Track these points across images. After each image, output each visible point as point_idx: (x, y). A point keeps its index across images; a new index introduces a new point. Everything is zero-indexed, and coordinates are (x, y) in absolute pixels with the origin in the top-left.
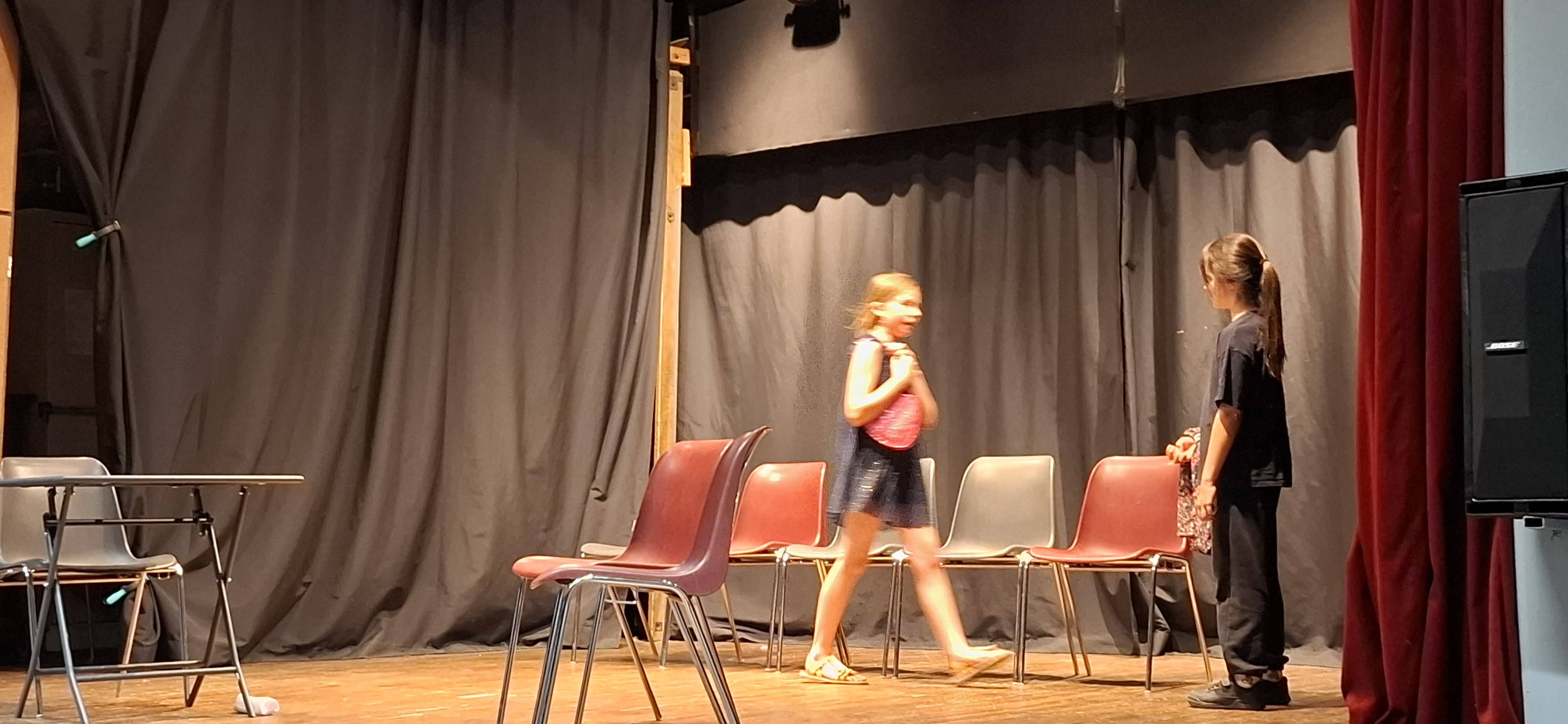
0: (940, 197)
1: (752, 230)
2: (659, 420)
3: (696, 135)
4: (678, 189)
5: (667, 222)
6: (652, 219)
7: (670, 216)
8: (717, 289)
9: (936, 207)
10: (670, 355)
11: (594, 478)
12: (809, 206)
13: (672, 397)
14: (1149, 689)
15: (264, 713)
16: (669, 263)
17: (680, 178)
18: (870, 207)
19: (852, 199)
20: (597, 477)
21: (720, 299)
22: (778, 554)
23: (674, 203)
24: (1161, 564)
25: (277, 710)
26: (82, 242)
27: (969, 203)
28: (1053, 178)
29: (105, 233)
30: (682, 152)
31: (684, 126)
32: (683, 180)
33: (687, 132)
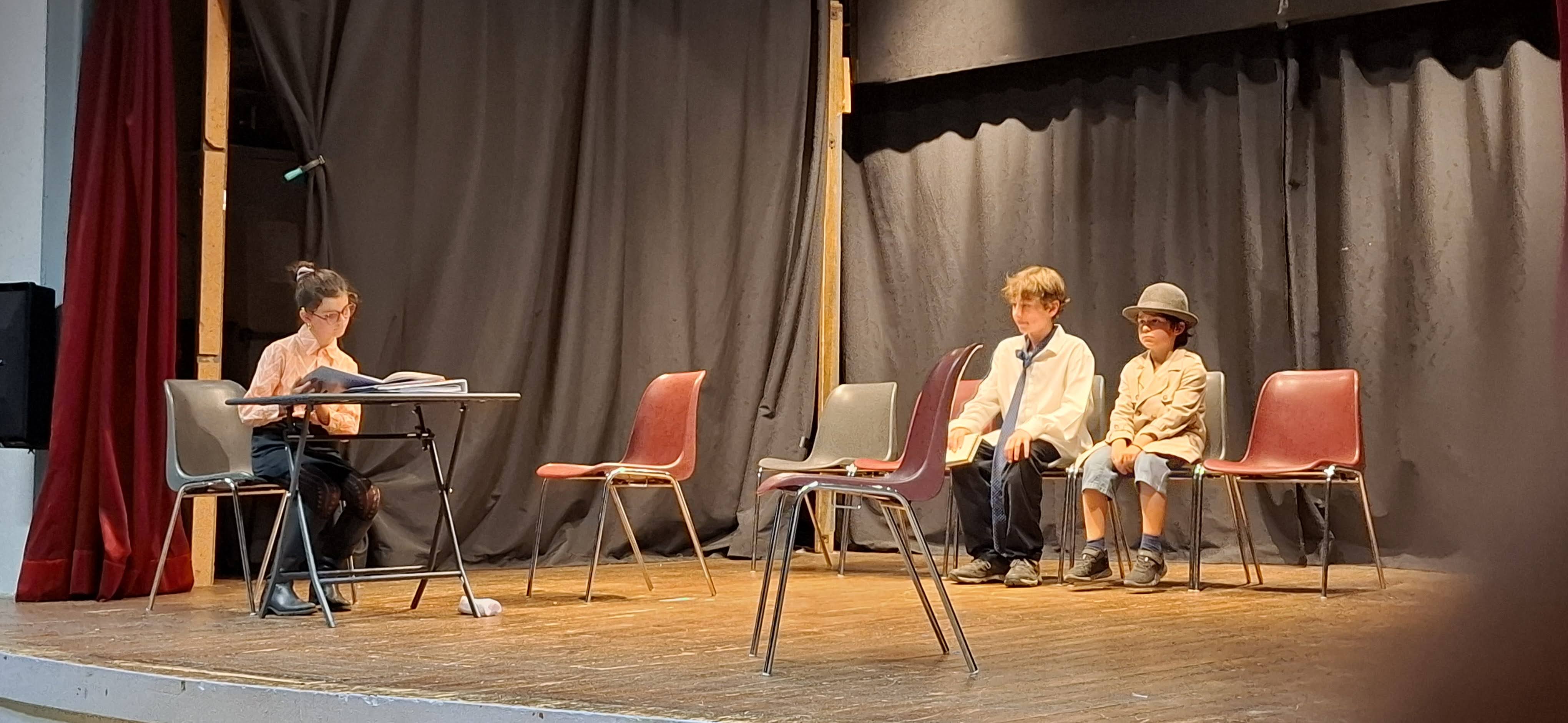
0: (1099, 120)
1: (912, 157)
2: (823, 341)
3: (855, 63)
4: (839, 116)
5: (829, 149)
6: (814, 145)
7: (832, 143)
8: (878, 213)
9: (1095, 131)
11: (763, 396)
12: (969, 132)
13: (835, 318)
14: (1325, 595)
15: (488, 614)
16: (831, 188)
17: (841, 105)
18: (1029, 132)
19: (1012, 125)
20: (766, 395)
21: (882, 223)
23: (836, 130)
24: (1336, 475)
25: (500, 611)
26: (290, 175)
27: (1127, 126)
28: (1212, 100)
29: (311, 167)
30: (842, 80)
31: (844, 55)
32: (843, 107)
33: (847, 60)
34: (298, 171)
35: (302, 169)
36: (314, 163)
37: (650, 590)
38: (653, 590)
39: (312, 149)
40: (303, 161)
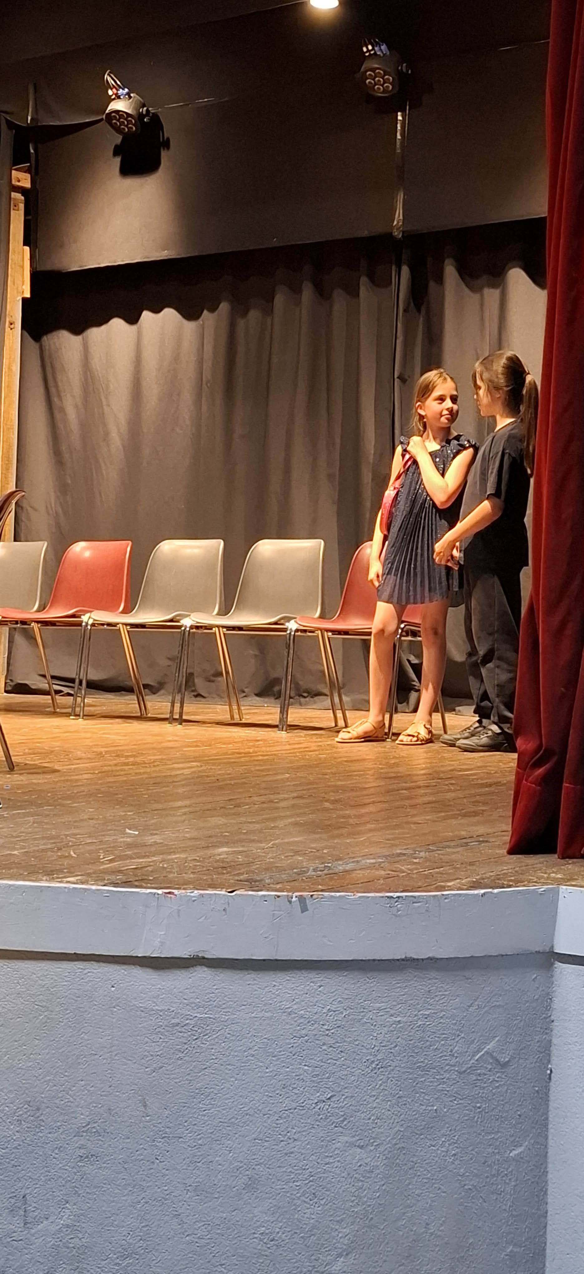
0: (245, 314)
1: (83, 338)
3: (35, 252)
4: (19, 300)
8: (53, 390)
9: (241, 323)
16: (9, 366)
19: (169, 313)
21: (55, 400)
22: (85, 618)
23: (15, 313)
24: (406, 633)
27: (269, 321)
28: (340, 300)
30: (23, 267)
31: (25, 244)
32: (23, 292)
33: (27, 249)
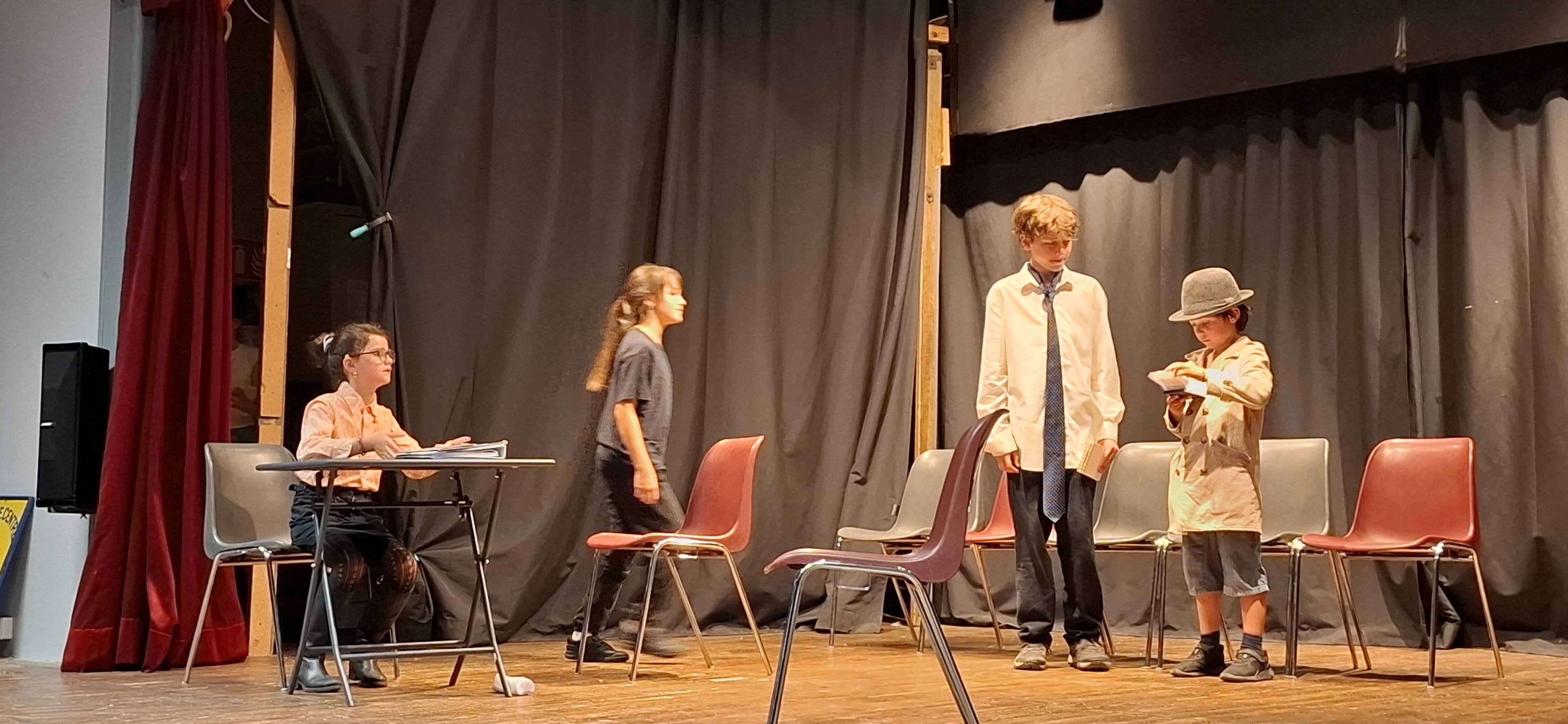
0: (1208, 170)
2: (920, 403)
3: (955, 114)
4: (938, 170)
5: (926, 203)
6: (910, 201)
7: (930, 197)
8: (978, 269)
9: (1205, 180)
10: (930, 337)
11: (854, 462)
12: (1073, 184)
13: (932, 380)
14: (1432, 685)
15: (520, 693)
16: (928, 244)
17: (938, 156)
18: (1135, 182)
19: (1117, 175)
20: (857, 460)
21: (983, 280)
23: (933, 183)
24: (1445, 553)
25: (533, 690)
26: (355, 233)
27: (1240, 177)
28: (1329, 148)
29: (378, 224)
30: (941, 131)
31: (943, 106)
32: (942, 159)
33: (946, 111)
34: (364, 228)
35: (368, 226)
36: (381, 220)
37: (709, 667)
38: (712, 667)
39: (378, 205)
40: (368, 218)
